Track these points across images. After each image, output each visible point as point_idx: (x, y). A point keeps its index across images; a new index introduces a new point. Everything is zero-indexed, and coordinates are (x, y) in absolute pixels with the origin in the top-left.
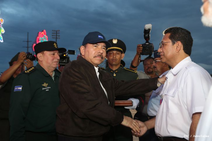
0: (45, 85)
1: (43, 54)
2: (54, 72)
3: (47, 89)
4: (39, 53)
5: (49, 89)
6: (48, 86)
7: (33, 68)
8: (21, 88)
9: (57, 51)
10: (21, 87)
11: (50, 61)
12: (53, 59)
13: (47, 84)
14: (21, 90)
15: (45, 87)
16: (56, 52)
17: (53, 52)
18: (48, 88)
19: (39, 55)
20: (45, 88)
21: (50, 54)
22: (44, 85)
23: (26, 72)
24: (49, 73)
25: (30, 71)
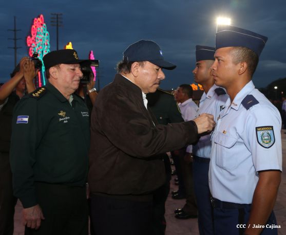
1: (59, 68)
2: (72, 96)
3: (65, 120)
4: (52, 66)
5: (68, 120)
6: (66, 116)
7: (43, 89)
8: (26, 119)
9: (79, 65)
10: (27, 117)
11: (68, 79)
12: (73, 77)
13: (65, 113)
14: (26, 121)
15: (62, 117)
16: (77, 66)
17: (73, 65)
18: (67, 118)
19: (52, 69)
20: (63, 119)
21: (68, 70)
22: (60, 114)
23: (34, 95)
24: (66, 96)
25: (40, 94)
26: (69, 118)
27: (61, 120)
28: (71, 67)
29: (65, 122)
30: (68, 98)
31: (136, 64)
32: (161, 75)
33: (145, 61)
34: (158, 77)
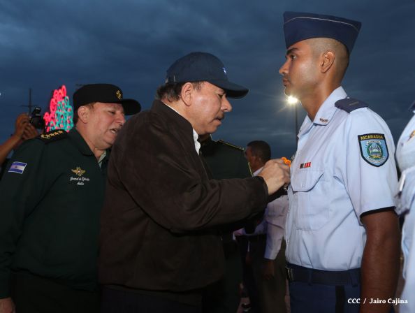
0: (78, 171)
1: (92, 108)
3: (81, 181)
4: (83, 105)
5: (85, 182)
6: (84, 175)
7: (61, 132)
8: (22, 168)
9: (121, 108)
10: (24, 165)
11: (103, 125)
12: (111, 123)
13: (83, 172)
14: (21, 171)
15: (77, 176)
18: (85, 179)
19: (83, 109)
20: (77, 179)
22: (75, 171)
23: (43, 136)
25: (52, 137)
26: (88, 180)
27: (72, 179)
28: (109, 108)
29: (79, 184)
31: (188, 85)
32: (226, 105)
33: (202, 81)
34: (222, 108)
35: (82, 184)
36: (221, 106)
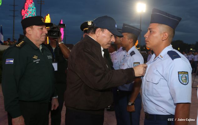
0: (35, 57)
1: (32, 28)
2: (41, 46)
3: (37, 61)
4: (28, 27)
5: (39, 61)
6: (38, 58)
7: (23, 42)
8: (12, 61)
11: (38, 35)
12: (42, 34)
13: (37, 57)
14: (12, 63)
15: (35, 60)
16: (44, 27)
18: (38, 60)
19: (28, 29)
21: (38, 29)
22: (34, 57)
23: (17, 45)
25: (21, 45)
26: (40, 60)
27: (34, 61)
28: (40, 27)
30: (38, 47)
31: (99, 29)
32: (113, 40)
33: (105, 29)
34: (111, 40)
35: (38, 62)
36: (111, 39)
